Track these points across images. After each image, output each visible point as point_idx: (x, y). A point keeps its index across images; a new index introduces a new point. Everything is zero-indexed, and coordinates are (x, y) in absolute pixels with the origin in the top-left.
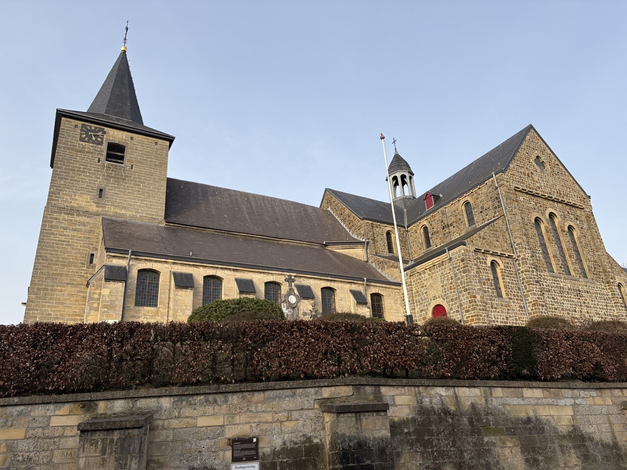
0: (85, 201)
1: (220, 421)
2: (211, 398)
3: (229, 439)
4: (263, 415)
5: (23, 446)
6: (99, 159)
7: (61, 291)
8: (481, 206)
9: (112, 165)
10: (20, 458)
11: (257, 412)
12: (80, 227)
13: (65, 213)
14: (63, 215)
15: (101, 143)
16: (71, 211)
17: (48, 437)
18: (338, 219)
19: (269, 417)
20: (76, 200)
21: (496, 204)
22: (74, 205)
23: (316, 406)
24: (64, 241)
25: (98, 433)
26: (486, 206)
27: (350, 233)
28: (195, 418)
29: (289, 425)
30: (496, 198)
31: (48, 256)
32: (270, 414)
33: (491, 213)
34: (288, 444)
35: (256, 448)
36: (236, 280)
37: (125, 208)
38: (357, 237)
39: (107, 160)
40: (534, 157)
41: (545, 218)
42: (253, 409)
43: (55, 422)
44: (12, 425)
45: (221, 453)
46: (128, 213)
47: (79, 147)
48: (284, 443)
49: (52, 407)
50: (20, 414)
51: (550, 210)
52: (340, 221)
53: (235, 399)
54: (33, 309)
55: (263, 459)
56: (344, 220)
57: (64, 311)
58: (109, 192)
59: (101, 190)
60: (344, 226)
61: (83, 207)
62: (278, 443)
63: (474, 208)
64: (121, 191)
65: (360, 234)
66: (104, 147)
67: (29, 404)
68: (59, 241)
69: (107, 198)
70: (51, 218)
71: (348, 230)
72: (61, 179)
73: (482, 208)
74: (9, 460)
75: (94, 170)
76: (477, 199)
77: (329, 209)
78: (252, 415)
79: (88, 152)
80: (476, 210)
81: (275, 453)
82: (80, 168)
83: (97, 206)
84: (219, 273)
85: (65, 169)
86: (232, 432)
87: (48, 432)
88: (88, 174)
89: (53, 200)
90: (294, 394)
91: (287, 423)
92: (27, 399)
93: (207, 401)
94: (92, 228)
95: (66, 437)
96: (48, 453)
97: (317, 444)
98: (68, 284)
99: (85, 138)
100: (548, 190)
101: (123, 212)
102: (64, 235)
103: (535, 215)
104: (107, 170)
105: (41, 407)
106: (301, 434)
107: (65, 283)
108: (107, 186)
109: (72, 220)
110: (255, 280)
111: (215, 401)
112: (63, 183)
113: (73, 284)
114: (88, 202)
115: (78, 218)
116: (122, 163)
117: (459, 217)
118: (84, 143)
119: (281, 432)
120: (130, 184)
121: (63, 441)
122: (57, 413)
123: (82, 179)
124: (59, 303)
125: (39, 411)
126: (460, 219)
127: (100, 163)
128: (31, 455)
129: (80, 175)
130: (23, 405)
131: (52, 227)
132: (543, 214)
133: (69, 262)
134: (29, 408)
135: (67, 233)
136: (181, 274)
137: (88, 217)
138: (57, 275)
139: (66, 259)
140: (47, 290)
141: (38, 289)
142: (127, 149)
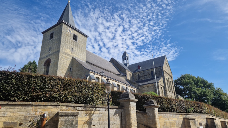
3: (199, 123)
13: (65, 54)
21: (161, 73)
23: (206, 118)
26: (157, 73)
31: (61, 67)
34: (205, 124)
35: (202, 124)
36: (112, 83)
39: (73, 40)
40: (166, 63)
46: (78, 57)
51: (168, 77)
56: (118, 68)
59: (72, 49)
61: (68, 53)
64: (77, 50)
65: (124, 73)
66: (73, 35)
69: (74, 51)
70: (61, 55)
71: (120, 71)
74: (176, 124)
75: (71, 42)
76: (155, 71)
79: (69, 36)
82: (67, 40)
83: (71, 53)
85: (64, 40)
87: (179, 119)
99: (68, 31)
100: (168, 72)
102: (64, 61)
109: (66, 57)
110: (116, 84)
112: (63, 44)
116: (77, 41)
120: (79, 48)
123: (68, 44)
126: (149, 74)
137: (69, 56)
139: (65, 68)
142: (78, 37)
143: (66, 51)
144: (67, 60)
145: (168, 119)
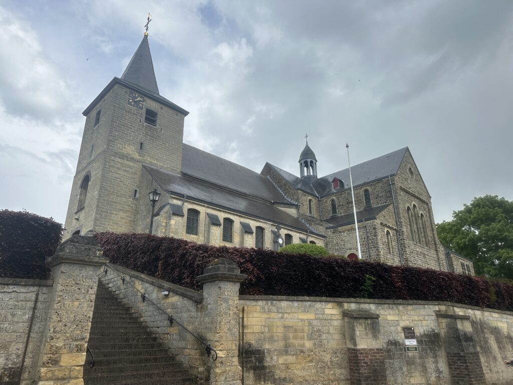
0: (130, 150)
1: (397, 318)
2: (391, 306)
3: (402, 327)
4: (414, 316)
5: (315, 323)
6: (140, 120)
7: (116, 214)
8: (377, 194)
9: (149, 126)
10: (315, 329)
11: (411, 315)
12: (128, 169)
13: (119, 158)
14: (117, 158)
15: (141, 108)
16: (123, 156)
17: (325, 319)
18: (276, 185)
19: (416, 318)
20: (126, 148)
21: (389, 195)
22: (125, 152)
23: (434, 314)
24: (118, 178)
25: (361, 319)
26: (380, 195)
27: (285, 197)
28: (386, 315)
29: (424, 323)
30: (389, 191)
31: (108, 187)
32: (416, 317)
33: (383, 200)
34: (426, 331)
35: (414, 333)
36: (241, 223)
37: (157, 160)
38: (291, 200)
39: (145, 122)
40: (408, 168)
41: (411, 207)
42: (409, 313)
43: (328, 311)
44: (308, 312)
45: (400, 334)
46: (159, 164)
47: (128, 108)
48: (424, 331)
49: (324, 303)
50: (310, 306)
51: (414, 203)
52: (277, 187)
53: (401, 308)
54: (98, 226)
55: (417, 338)
56: (281, 187)
57: (117, 229)
58: (147, 146)
59: (141, 144)
60: (281, 191)
61: (130, 155)
62: (422, 331)
63: (372, 195)
64: (154, 147)
65: (294, 199)
66: (144, 111)
67: (313, 301)
68: (115, 177)
69: (145, 150)
70: (110, 160)
71: (284, 195)
72: (116, 131)
73: (378, 195)
74: (310, 330)
75: (138, 128)
76: (374, 189)
77: (268, 177)
78: (409, 316)
79: (133, 114)
80: (373, 196)
81: (421, 335)
82: (128, 125)
83: (139, 156)
84: (231, 217)
85: (119, 124)
86: (403, 324)
87: (325, 317)
88: (133, 130)
89: (111, 146)
90: (425, 308)
91: (423, 322)
92: (312, 298)
93: (389, 307)
94: (136, 171)
95: (333, 320)
96: (327, 328)
97: (437, 333)
98: (120, 210)
99: (132, 102)
100: (413, 190)
101: (155, 162)
102: (118, 174)
103: (407, 205)
104: (145, 129)
105: (319, 303)
106: (430, 327)
107: (118, 209)
108: (146, 141)
109: (123, 163)
110: (251, 225)
111: (393, 308)
112: (117, 134)
113: (123, 210)
114: (133, 151)
115: (127, 163)
116: (155, 126)
117: (360, 198)
118: (131, 106)
119: (422, 326)
120: (160, 142)
121: (332, 321)
122: (327, 307)
123: (130, 133)
124: (115, 223)
125: (318, 305)
126: (360, 200)
127: (141, 124)
128: (320, 328)
129: (128, 130)
130: (311, 301)
131: (110, 166)
132: (411, 205)
133: (121, 194)
134: (314, 303)
135: (120, 173)
136: (212, 215)
137: (134, 163)
138: (114, 202)
139: (120, 191)
140: (107, 212)
141: (101, 211)
142: (158, 116)
143: (124, 151)
144: (125, 171)
145: (280, 315)
